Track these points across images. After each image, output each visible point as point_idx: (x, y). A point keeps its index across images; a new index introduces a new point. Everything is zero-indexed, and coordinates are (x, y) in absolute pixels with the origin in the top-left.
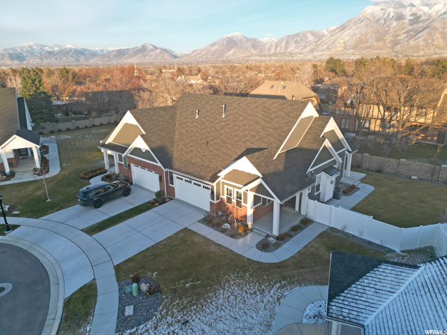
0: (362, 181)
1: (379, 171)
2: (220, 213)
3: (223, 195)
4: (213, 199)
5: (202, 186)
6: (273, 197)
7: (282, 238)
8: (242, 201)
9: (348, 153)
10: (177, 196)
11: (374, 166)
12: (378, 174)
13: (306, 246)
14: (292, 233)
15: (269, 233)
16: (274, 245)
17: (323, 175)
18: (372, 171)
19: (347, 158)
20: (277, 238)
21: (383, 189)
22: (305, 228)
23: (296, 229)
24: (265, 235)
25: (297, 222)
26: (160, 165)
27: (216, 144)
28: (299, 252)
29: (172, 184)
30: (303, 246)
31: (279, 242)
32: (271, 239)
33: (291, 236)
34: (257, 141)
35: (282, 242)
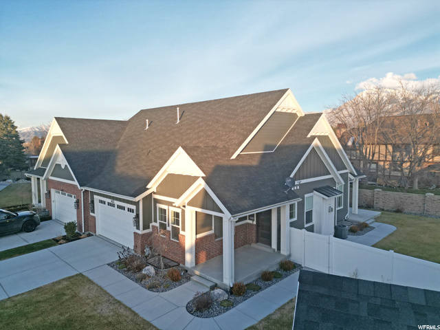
0: (377, 219)
1: (398, 211)
2: (147, 251)
3: (156, 221)
4: (138, 228)
5: (126, 209)
6: (221, 211)
7: (239, 292)
8: (180, 227)
9: (352, 177)
10: (99, 231)
11: (391, 205)
12: (398, 214)
13: (282, 308)
14: (260, 284)
15: (218, 282)
16: (221, 304)
17: (317, 196)
18: (388, 211)
19: (351, 183)
20: (231, 291)
21: (409, 229)
22: (286, 276)
23: (268, 277)
24: (210, 284)
25: (272, 266)
26: (76, 183)
27: (159, 152)
28: (268, 318)
29: (93, 211)
30: (277, 307)
31: (232, 298)
32: (217, 291)
33: (259, 289)
34: (213, 140)
35: (238, 298)
